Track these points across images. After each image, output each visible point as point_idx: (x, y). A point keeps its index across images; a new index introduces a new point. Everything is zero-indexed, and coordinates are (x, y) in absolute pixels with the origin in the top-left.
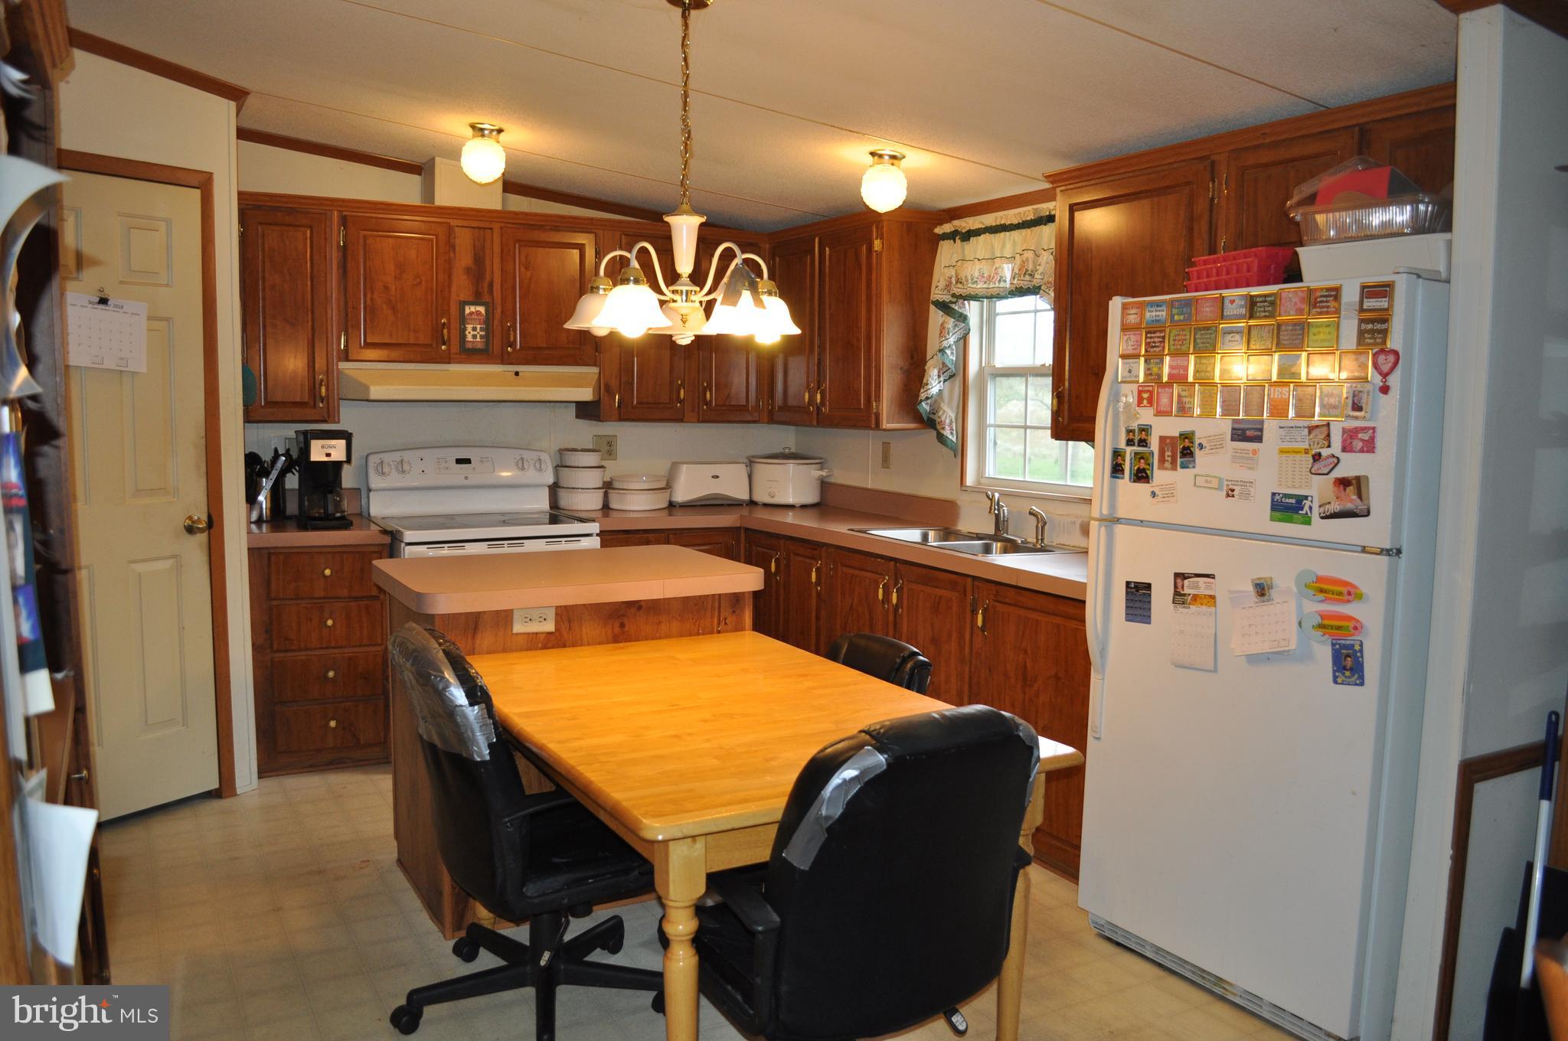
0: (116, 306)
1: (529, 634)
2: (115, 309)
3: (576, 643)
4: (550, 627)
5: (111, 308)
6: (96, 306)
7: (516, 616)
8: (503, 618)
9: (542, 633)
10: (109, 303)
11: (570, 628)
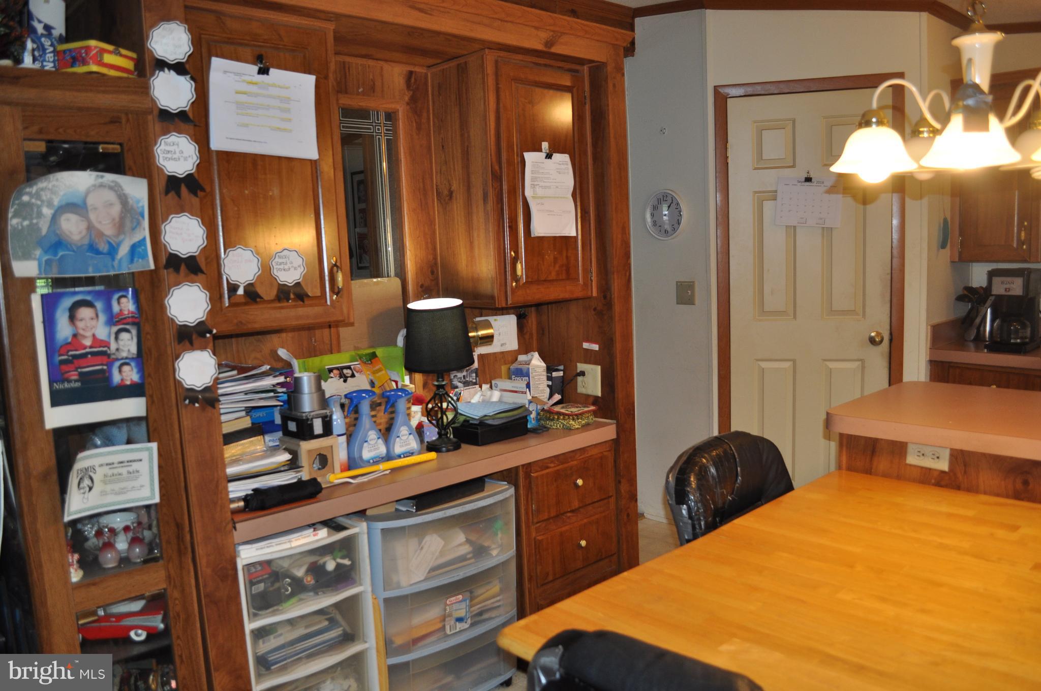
0: (818, 182)
1: (922, 468)
2: (818, 184)
3: (972, 489)
4: (943, 465)
5: (815, 184)
6: (803, 184)
7: (911, 449)
8: (899, 449)
9: (936, 470)
10: (813, 181)
11: (965, 472)
